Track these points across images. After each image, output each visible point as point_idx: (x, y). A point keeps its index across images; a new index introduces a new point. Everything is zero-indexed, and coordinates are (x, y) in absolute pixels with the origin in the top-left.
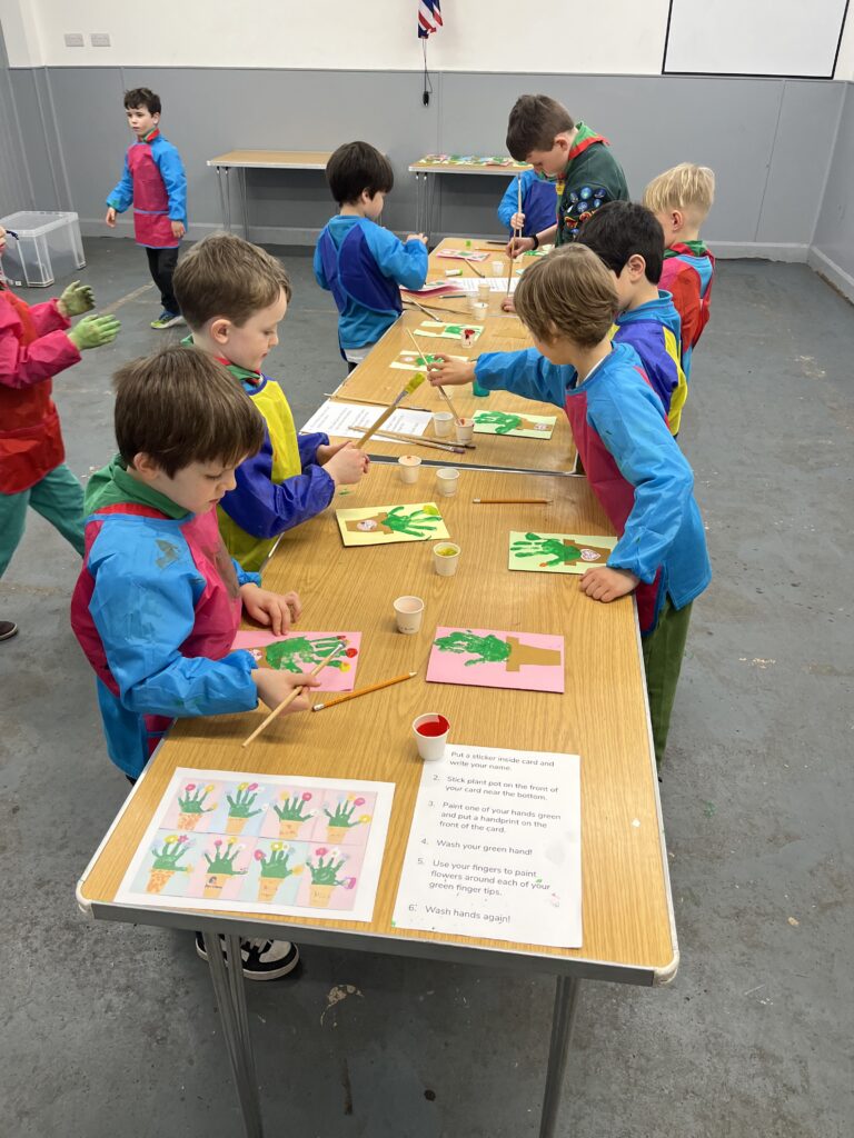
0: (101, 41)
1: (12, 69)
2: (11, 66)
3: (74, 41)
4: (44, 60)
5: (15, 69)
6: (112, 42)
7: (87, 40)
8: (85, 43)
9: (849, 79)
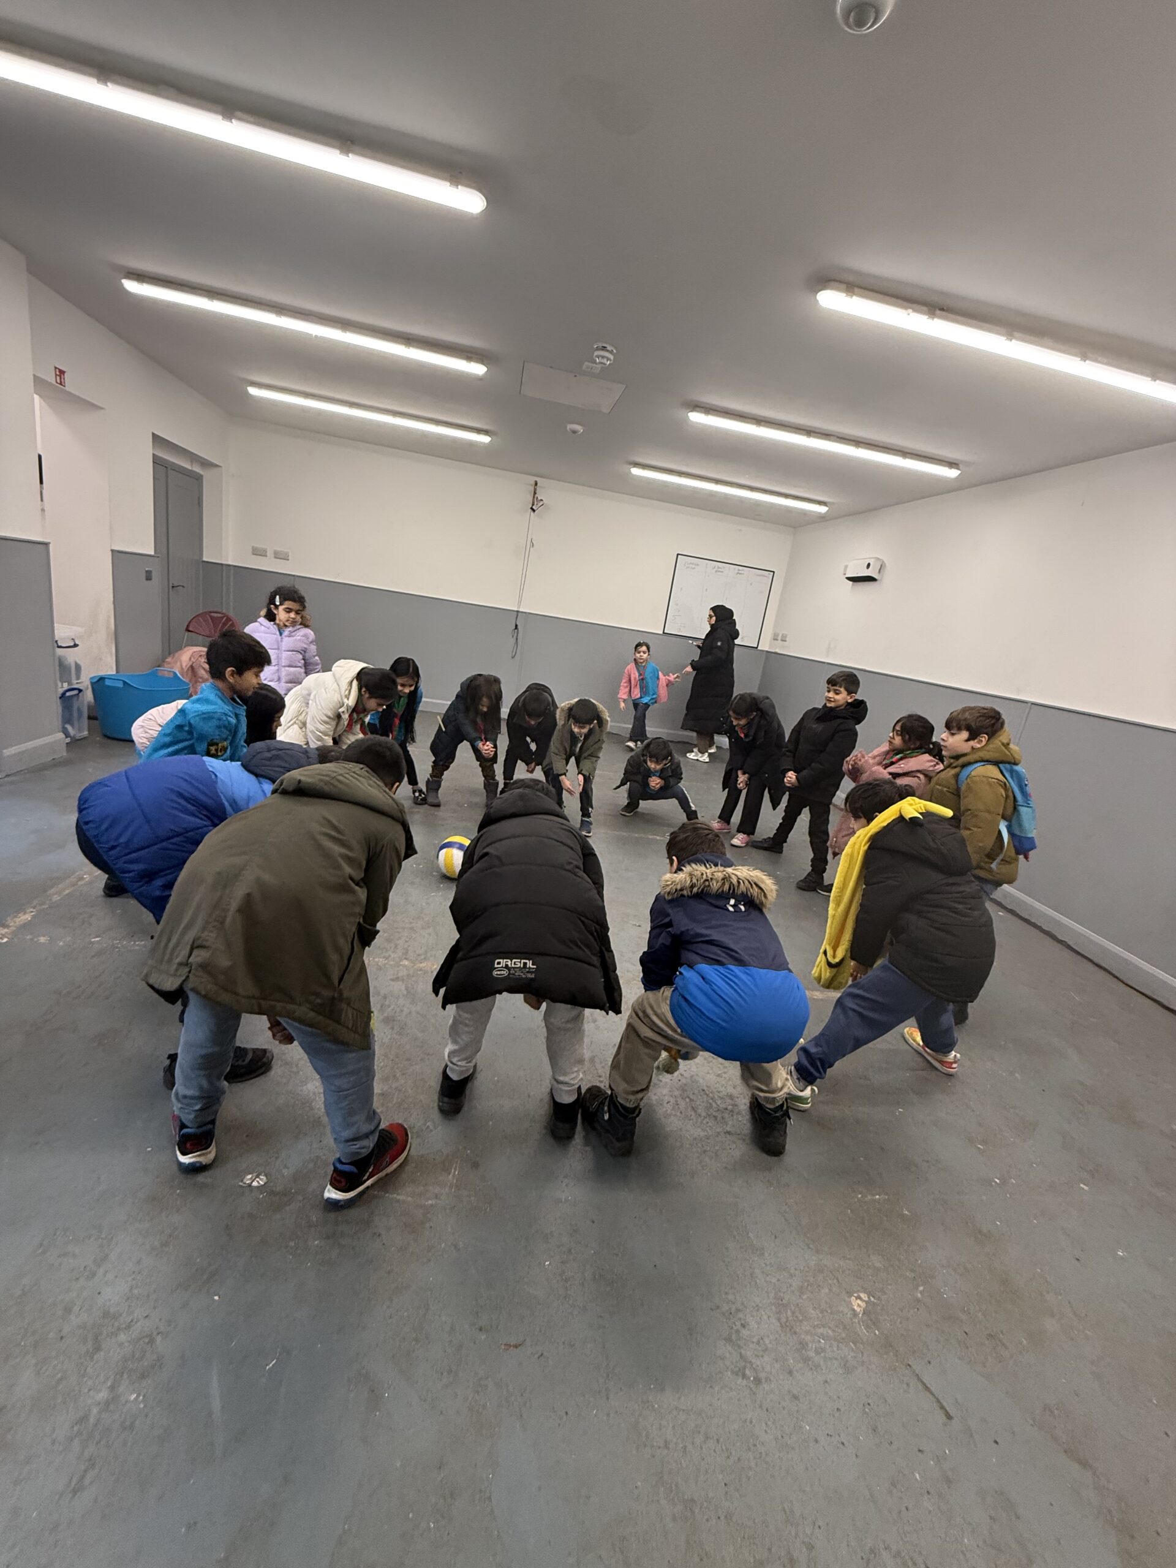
0: (280, 556)
1: (205, 562)
2: (205, 559)
3: (258, 552)
4: (230, 558)
5: (207, 562)
6: (290, 558)
7: (270, 553)
8: (268, 554)
9: (767, 649)
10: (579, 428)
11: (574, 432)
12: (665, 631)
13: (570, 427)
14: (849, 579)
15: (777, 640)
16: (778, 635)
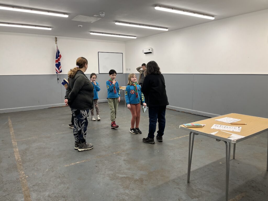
9: (125, 73)
10: (81, 26)
11: (80, 27)
12: (100, 73)
13: (79, 26)
14: (145, 53)
15: (128, 70)
16: (128, 69)
